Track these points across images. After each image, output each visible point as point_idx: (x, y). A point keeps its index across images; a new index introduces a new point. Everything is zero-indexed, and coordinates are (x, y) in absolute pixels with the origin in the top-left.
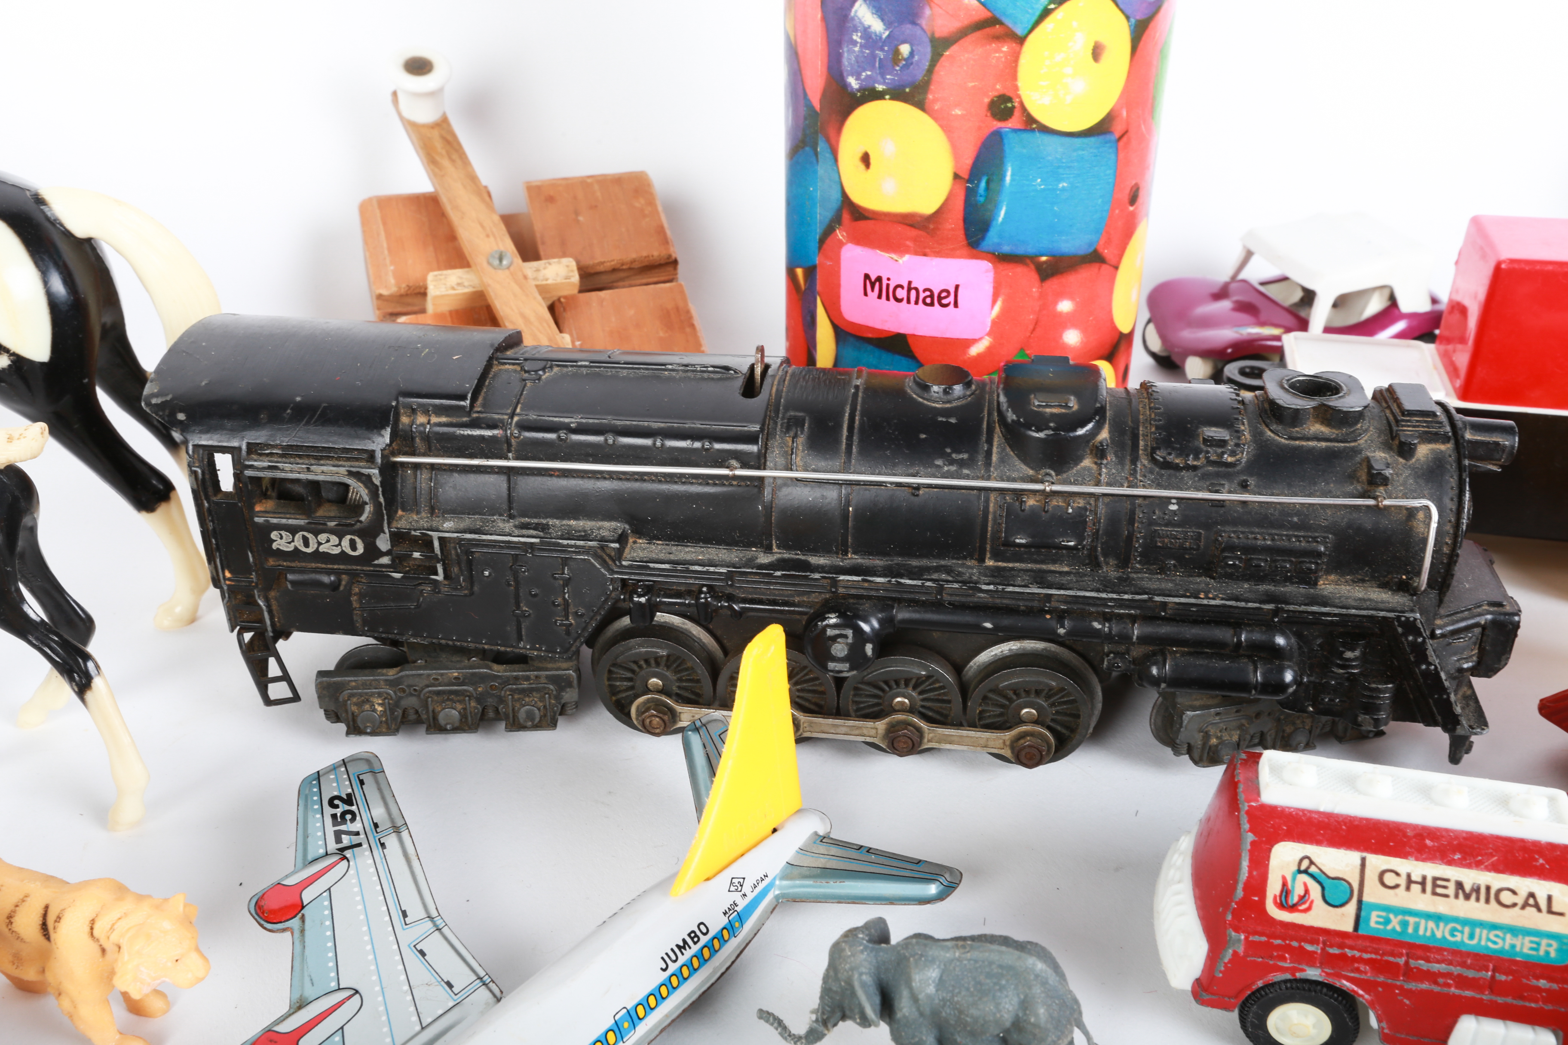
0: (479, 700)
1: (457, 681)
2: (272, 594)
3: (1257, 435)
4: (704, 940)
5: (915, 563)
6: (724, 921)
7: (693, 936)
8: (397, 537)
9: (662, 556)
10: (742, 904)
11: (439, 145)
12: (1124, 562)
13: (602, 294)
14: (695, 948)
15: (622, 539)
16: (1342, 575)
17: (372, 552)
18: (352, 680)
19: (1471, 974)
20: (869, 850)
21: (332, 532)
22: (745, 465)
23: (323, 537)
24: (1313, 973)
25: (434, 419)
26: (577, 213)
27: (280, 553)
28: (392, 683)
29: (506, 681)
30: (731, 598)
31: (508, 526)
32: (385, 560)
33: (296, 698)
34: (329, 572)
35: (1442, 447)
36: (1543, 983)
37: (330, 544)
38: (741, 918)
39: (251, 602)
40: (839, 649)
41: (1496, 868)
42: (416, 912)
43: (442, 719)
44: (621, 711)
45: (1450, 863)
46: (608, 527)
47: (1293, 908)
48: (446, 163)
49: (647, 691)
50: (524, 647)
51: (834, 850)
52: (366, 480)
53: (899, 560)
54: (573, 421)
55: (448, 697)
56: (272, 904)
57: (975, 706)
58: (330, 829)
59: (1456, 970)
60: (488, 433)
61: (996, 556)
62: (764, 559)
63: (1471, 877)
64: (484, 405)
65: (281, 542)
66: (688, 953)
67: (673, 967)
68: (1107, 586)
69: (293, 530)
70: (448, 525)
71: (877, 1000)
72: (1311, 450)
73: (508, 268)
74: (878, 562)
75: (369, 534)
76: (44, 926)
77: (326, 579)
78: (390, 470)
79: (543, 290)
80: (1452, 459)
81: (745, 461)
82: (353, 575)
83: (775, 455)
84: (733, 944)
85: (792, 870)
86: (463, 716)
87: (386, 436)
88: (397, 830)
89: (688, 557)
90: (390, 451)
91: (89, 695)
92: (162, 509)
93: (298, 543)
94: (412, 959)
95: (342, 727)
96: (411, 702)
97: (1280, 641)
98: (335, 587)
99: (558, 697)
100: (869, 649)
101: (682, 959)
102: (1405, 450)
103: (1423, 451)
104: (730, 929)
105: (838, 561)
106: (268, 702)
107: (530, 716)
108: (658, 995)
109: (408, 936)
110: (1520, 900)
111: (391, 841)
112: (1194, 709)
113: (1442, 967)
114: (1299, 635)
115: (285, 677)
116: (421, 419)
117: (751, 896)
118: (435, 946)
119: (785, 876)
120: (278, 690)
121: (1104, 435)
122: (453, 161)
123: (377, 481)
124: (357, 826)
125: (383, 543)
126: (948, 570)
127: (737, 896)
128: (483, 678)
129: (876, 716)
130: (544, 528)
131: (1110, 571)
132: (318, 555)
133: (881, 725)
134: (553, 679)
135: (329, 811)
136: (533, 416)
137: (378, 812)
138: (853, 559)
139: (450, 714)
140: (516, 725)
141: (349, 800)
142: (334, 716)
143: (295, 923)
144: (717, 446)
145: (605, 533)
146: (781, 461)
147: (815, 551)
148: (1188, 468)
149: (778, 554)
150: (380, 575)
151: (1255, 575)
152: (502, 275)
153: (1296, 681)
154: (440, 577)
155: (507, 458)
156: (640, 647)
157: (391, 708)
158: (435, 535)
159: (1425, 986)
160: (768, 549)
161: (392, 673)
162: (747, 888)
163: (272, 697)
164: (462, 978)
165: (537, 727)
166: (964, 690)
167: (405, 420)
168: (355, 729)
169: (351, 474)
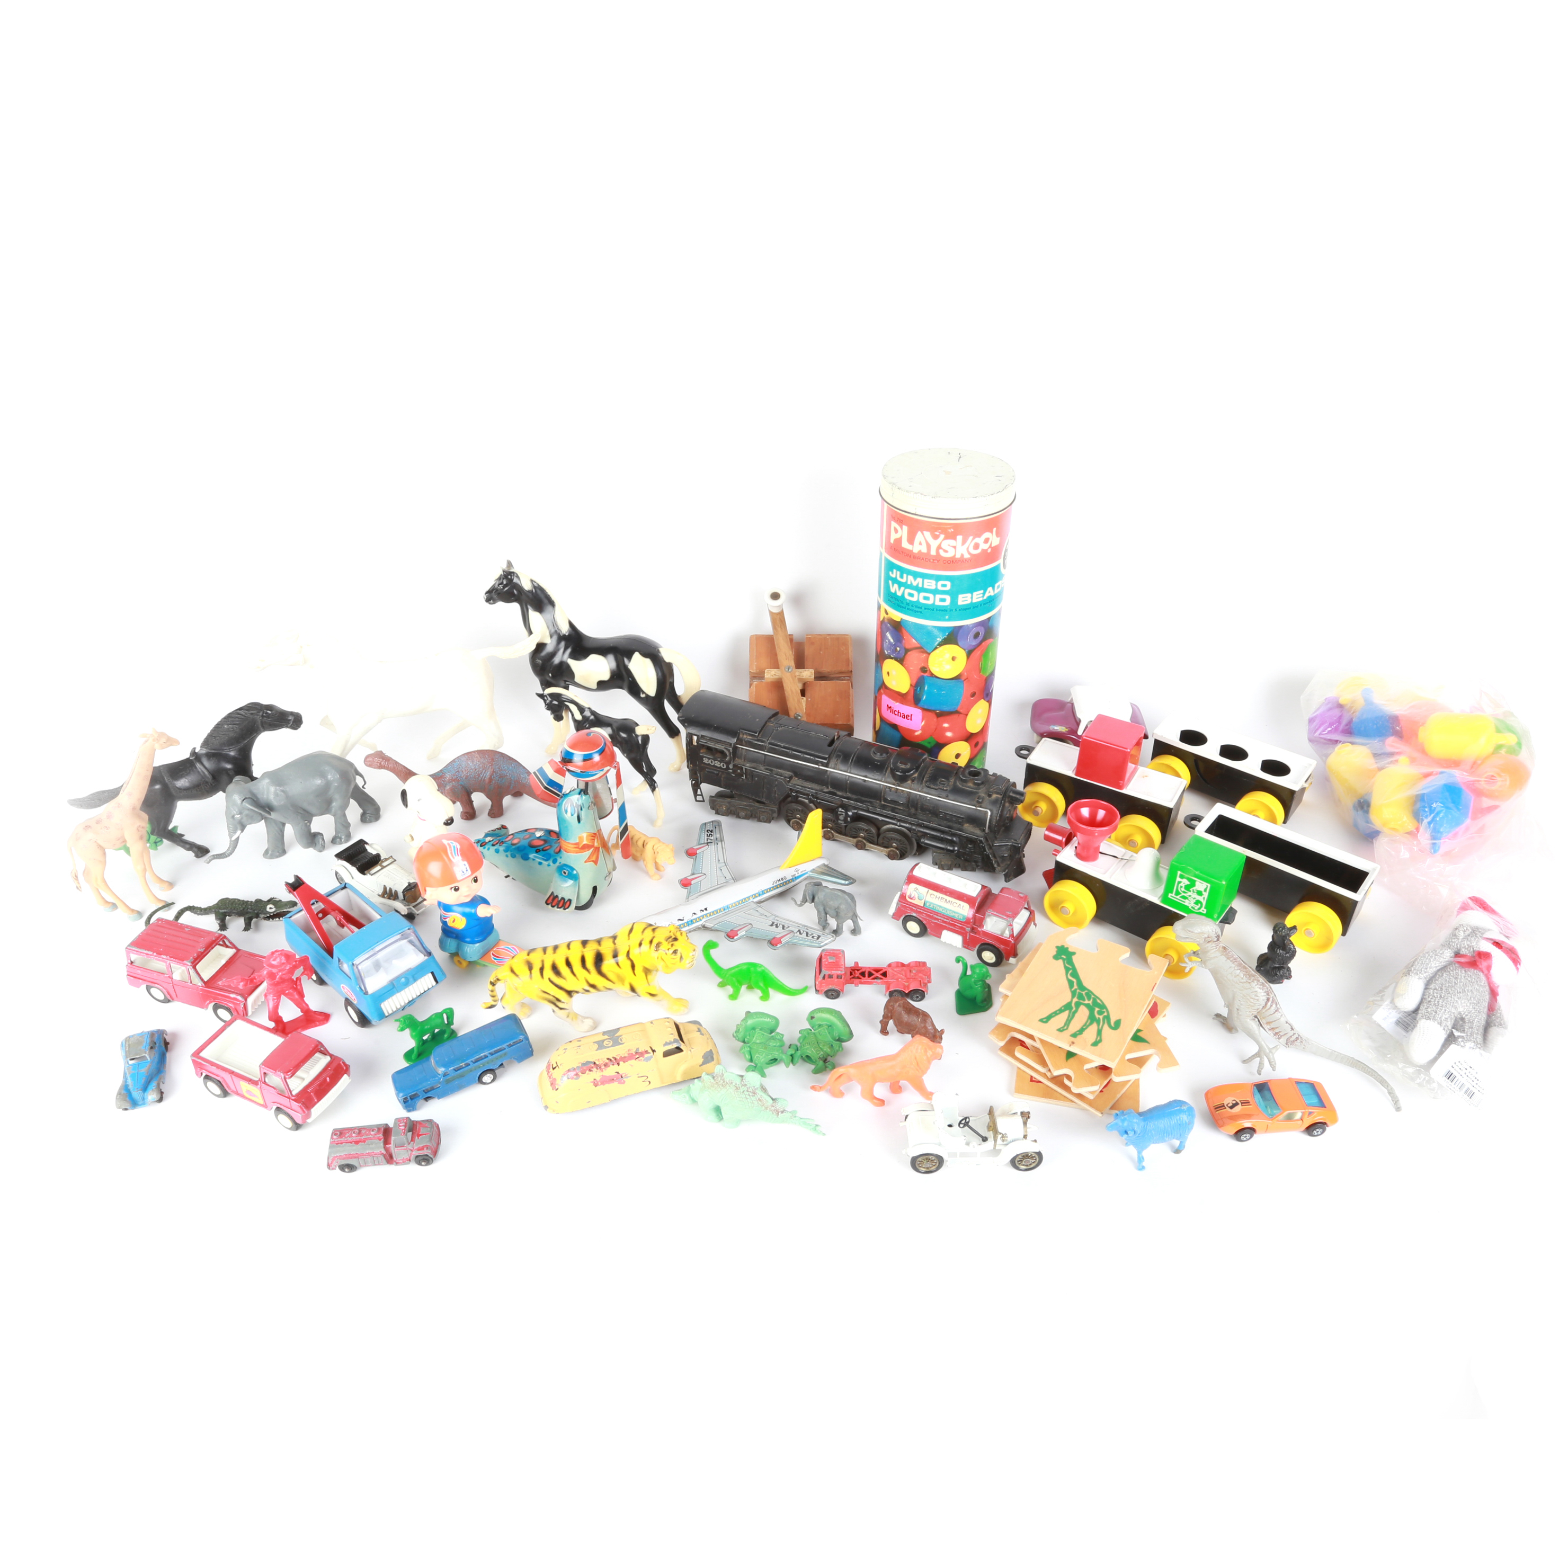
0: (751, 812)
1: (745, 805)
2: (702, 773)
3: (955, 783)
4: (784, 880)
5: (864, 799)
6: (791, 878)
7: (782, 879)
8: (734, 766)
9: (800, 784)
10: (797, 875)
11: (778, 622)
12: (916, 809)
13: (822, 682)
14: (782, 882)
15: (791, 778)
16: (970, 824)
17: (728, 768)
18: (719, 800)
19: (945, 920)
20: (835, 870)
21: (719, 761)
22: (822, 766)
23: (716, 762)
24: (914, 914)
25: (748, 737)
26: (820, 650)
27: (705, 763)
28: (729, 803)
29: (759, 808)
30: (817, 798)
31: (763, 768)
32: (731, 771)
33: (703, 801)
34: (717, 771)
35: (999, 796)
36: (959, 925)
37: (718, 764)
38: (796, 878)
39: (696, 774)
40: (841, 818)
41: (955, 898)
42: (722, 861)
43: (740, 814)
44: (788, 822)
45: (946, 895)
46: (788, 774)
47: (911, 899)
48: (779, 629)
49: (796, 818)
50: (763, 800)
51: (826, 868)
52: (729, 751)
53: (860, 797)
54: (782, 745)
55: (743, 809)
56: (690, 852)
57: (880, 840)
58: (706, 838)
59: (942, 919)
60: (761, 744)
61: (884, 801)
62: (826, 790)
63: (949, 898)
64: (762, 735)
65: (706, 761)
66: (780, 882)
67: (775, 884)
68: (910, 815)
69: (709, 759)
70: (748, 765)
71: (811, 897)
72: (967, 790)
73: (790, 672)
74: (854, 797)
75: (728, 763)
76: (643, 845)
77: (716, 772)
78: (735, 749)
79: (800, 680)
80: (1000, 800)
81: (823, 764)
82: (723, 773)
83: (832, 764)
84: (793, 884)
85: (813, 871)
86: (746, 815)
87: (735, 740)
88: (721, 841)
89: (807, 786)
90: (737, 743)
91: (654, 792)
92: (676, 738)
93: (710, 762)
94: (719, 871)
95: (714, 811)
96: (733, 808)
97: (954, 839)
98: (717, 774)
99: (772, 815)
100: (849, 819)
101: (778, 883)
102: (990, 796)
103: (994, 796)
104: (793, 880)
105: (845, 795)
106: (696, 801)
107: (763, 818)
108: (770, 890)
109: (719, 865)
110: (957, 905)
111: (720, 844)
112: (936, 853)
113: (940, 918)
114: (959, 838)
115: (702, 795)
116: (745, 736)
117: (800, 874)
118: (724, 869)
119: (811, 871)
120: (699, 798)
121: (916, 775)
122: (781, 629)
123: (731, 751)
124: (712, 838)
125: (731, 766)
126: (871, 802)
127: (796, 873)
128: (752, 806)
129: (854, 837)
130: (771, 770)
131: (913, 811)
132: (714, 766)
133: (855, 840)
134: (771, 810)
135: (706, 833)
136: (773, 741)
137: (718, 836)
138: (849, 794)
139: (742, 814)
140: (759, 820)
141: (712, 831)
142: (712, 808)
143: (694, 857)
144: (817, 759)
145: (786, 775)
146: (833, 766)
147: (839, 790)
148: (934, 789)
149: (830, 789)
150: (729, 773)
151: (947, 820)
152: (788, 674)
153: (958, 850)
154: (744, 778)
155: (764, 751)
156: (795, 806)
157: (728, 809)
158: (744, 767)
159: (936, 921)
160: (828, 788)
161: (729, 800)
162: (799, 872)
163: (698, 799)
164: (729, 877)
165: (765, 822)
166: (879, 835)
167: (741, 736)
168: (717, 813)
169: (725, 748)
